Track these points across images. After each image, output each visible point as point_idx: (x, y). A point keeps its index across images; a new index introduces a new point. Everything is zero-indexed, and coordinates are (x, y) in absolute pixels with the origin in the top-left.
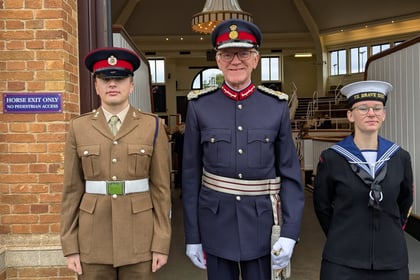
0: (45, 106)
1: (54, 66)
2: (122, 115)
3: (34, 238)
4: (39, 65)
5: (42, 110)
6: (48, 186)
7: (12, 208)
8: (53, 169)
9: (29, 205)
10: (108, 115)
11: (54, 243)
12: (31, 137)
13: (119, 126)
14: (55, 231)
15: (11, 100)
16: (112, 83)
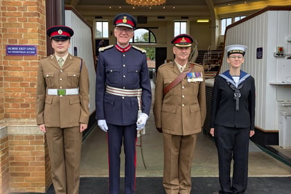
0: (28, 52)
1: (33, 31)
2: (65, 58)
3: (22, 120)
4: (24, 31)
5: (26, 54)
6: (30, 94)
7: (11, 105)
8: (32, 85)
9: (19, 103)
10: (58, 58)
11: (32, 123)
12: (21, 68)
13: (63, 63)
14: (33, 117)
15: (10, 49)
16: (60, 43)
